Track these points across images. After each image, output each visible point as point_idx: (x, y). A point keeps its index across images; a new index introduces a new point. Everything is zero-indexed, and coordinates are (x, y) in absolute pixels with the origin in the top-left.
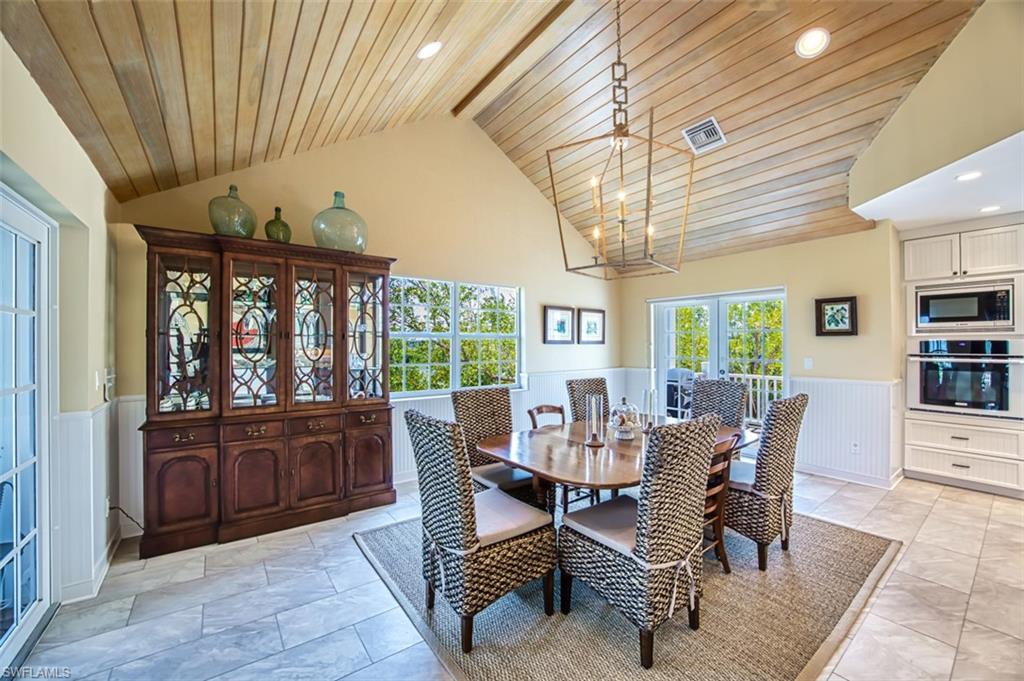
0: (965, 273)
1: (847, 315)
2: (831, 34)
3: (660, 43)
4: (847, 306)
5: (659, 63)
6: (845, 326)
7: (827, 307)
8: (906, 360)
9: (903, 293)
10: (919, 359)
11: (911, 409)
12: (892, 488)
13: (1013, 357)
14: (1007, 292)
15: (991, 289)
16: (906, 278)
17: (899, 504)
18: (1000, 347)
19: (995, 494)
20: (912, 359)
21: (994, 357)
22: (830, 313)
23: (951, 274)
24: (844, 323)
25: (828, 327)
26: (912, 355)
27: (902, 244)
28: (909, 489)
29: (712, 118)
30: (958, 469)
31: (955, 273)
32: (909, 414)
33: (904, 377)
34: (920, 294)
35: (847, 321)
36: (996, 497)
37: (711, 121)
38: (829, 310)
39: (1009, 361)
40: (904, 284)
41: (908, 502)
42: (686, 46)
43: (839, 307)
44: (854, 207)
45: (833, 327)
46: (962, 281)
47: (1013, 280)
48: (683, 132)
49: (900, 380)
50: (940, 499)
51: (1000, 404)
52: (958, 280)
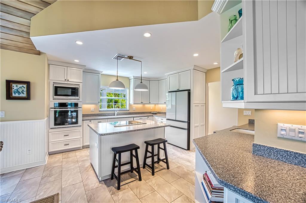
0: (68, 80)
1: (25, 90)
4: (25, 86)
6: (25, 95)
7: (13, 85)
8: (50, 110)
9: (49, 84)
10: (54, 109)
11: (51, 128)
12: (46, 164)
13: (79, 108)
14: (78, 88)
15: (74, 87)
16: (50, 79)
17: (51, 170)
18: (76, 105)
19: (75, 150)
20: (52, 109)
21: (75, 108)
22: (15, 88)
23: (64, 80)
24: (23, 93)
25: (14, 95)
26: (51, 108)
27: (49, 65)
28: (52, 160)
30: (66, 146)
31: (65, 80)
32: (51, 130)
33: (49, 117)
34: (54, 85)
35: (25, 93)
36: (76, 151)
38: (15, 87)
39: (79, 109)
40: (49, 81)
41: (54, 167)
43: (21, 86)
44: (31, 37)
45: (17, 95)
46: (67, 83)
47: (79, 85)
49: (47, 118)
50: (63, 160)
51: (76, 123)
52: (66, 82)
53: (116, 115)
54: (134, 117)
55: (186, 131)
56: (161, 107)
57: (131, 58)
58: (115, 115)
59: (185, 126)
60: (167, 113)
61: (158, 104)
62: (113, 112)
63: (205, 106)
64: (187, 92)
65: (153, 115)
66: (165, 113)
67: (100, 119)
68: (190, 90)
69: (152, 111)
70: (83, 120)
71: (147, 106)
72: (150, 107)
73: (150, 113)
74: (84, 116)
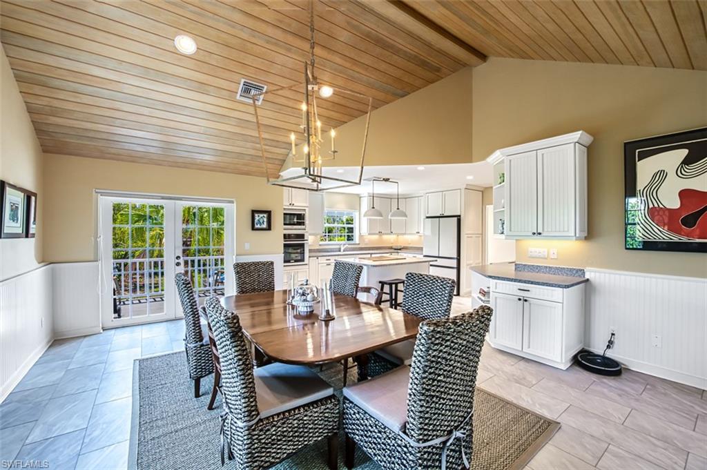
0: (293, 204)
1: (265, 220)
2: (334, 94)
3: (281, 21)
4: (265, 215)
5: (270, 31)
6: (265, 226)
7: (256, 215)
8: (282, 242)
9: (281, 210)
13: (306, 240)
14: (304, 214)
15: (300, 213)
18: (302, 236)
21: (300, 241)
23: (288, 204)
25: (257, 226)
26: (282, 240)
29: (266, 87)
31: (290, 204)
34: (283, 212)
35: (265, 223)
37: (263, 87)
38: (257, 217)
39: (305, 242)
42: (290, 39)
43: (261, 215)
45: (259, 226)
47: (305, 210)
48: (243, 80)
51: (303, 260)
52: (290, 208)
53: (342, 250)
54: (371, 254)
55: (455, 271)
56: (409, 239)
57: (387, 180)
58: (340, 251)
59: (454, 263)
60: (424, 249)
61: (405, 234)
62: (338, 247)
63: (481, 238)
64: (456, 218)
65: (399, 251)
66: (421, 249)
67: (329, 256)
68: (460, 216)
69: (394, 246)
70: (310, 257)
71: (385, 237)
72: (390, 239)
73: (391, 248)
74: (310, 251)
